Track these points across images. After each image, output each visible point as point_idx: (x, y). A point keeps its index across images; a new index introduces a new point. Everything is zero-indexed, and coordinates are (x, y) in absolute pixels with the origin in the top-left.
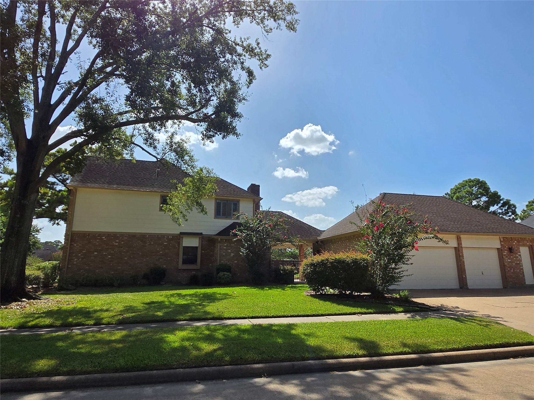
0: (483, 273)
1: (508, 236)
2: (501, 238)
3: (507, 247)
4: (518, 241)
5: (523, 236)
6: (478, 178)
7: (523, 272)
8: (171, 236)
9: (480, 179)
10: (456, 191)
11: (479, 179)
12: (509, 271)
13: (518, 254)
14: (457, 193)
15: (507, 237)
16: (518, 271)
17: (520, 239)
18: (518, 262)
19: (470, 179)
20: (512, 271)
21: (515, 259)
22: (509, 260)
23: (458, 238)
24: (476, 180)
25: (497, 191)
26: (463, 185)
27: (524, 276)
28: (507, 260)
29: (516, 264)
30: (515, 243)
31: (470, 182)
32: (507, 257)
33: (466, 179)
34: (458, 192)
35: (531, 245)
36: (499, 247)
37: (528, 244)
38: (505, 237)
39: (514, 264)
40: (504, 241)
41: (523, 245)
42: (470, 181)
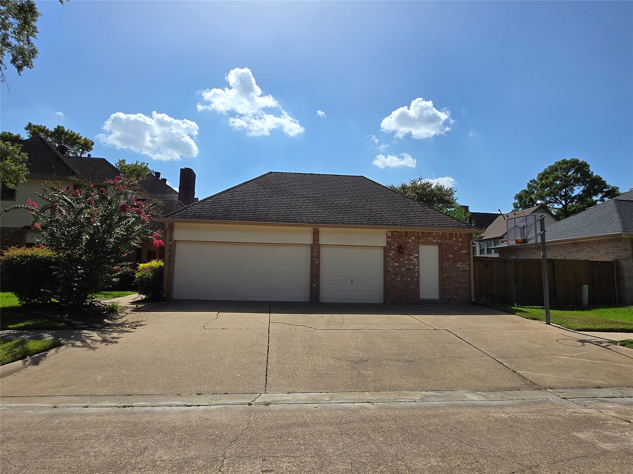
0: (352, 282)
1: (402, 229)
2: (388, 232)
3: (396, 245)
4: (418, 237)
5: (427, 230)
6: (576, 158)
7: (418, 282)
8: (14, 231)
9: (579, 159)
10: (543, 177)
11: (577, 160)
12: (392, 279)
13: (414, 255)
14: (543, 179)
15: (399, 230)
16: (409, 279)
17: (421, 234)
18: (412, 267)
19: (565, 160)
20: (398, 279)
21: (406, 262)
22: (396, 264)
23: (314, 232)
24: (572, 161)
25: (598, 176)
26: (553, 169)
27: (418, 286)
28: (394, 264)
29: (409, 269)
30: (412, 240)
31: (563, 164)
32: (392, 259)
33: (559, 160)
34: (545, 178)
35: (441, 243)
36: (385, 245)
37: (434, 241)
38: (395, 231)
39: (404, 269)
40: (392, 236)
41: (426, 242)
42: (565, 162)
